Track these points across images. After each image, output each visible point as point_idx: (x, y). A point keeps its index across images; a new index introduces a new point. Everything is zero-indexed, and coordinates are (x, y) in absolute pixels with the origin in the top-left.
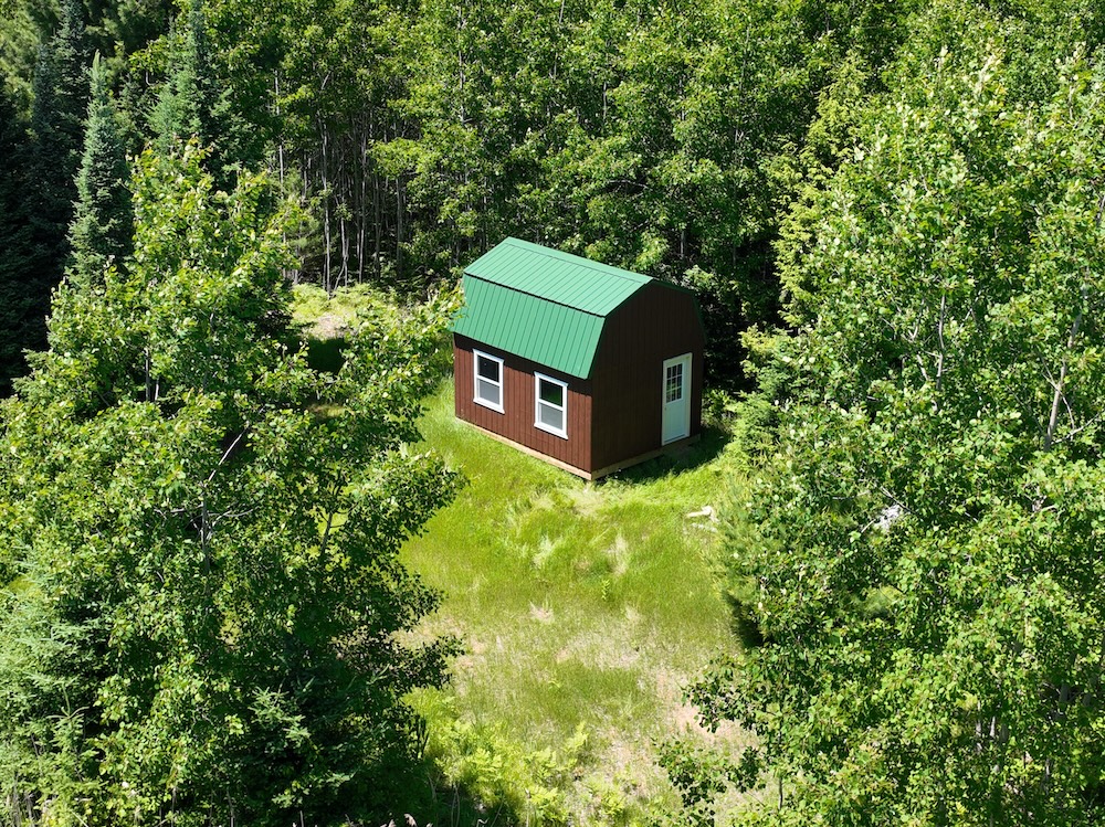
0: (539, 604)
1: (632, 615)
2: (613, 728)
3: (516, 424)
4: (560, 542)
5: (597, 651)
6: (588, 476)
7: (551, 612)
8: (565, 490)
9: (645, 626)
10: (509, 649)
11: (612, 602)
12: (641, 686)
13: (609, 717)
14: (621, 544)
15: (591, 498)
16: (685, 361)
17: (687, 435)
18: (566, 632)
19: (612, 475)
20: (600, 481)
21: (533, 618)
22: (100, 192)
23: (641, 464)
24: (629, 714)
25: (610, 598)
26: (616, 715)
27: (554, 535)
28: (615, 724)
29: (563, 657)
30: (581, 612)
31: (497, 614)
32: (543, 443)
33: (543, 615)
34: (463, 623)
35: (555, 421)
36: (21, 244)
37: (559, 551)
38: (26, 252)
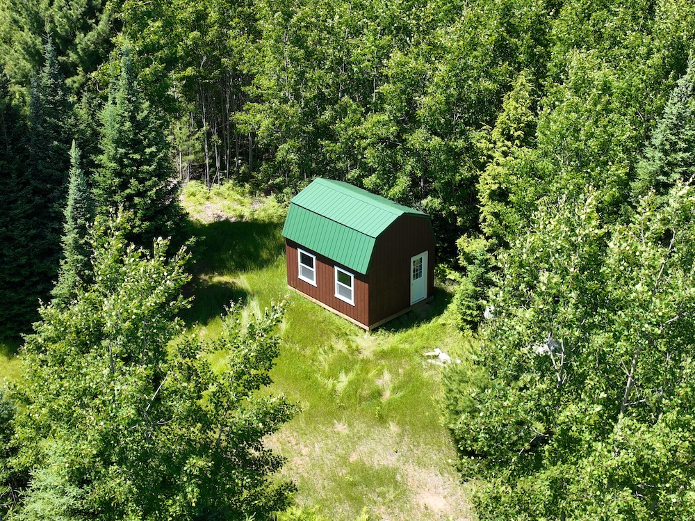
0: (340, 420)
1: (393, 428)
2: (382, 507)
3: (323, 293)
4: (351, 376)
5: (373, 453)
6: (367, 328)
7: (346, 426)
8: (353, 337)
9: (401, 435)
10: (323, 452)
11: (382, 419)
12: (398, 478)
13: (380, 499)
14: (387, 376)
15: (369, 342)
16: (424, 256)
17: (426, 297)
18: (356, 439)
19: (381, 326)
20: (374, 331)
21: (335, 430)
22: (79, 221)
23: (398, 318)
24: (392, 497)
25: (381, 417)
26: (384, 498)
27: (347, 371)
28: (384, 504)
29: (354, 458)
30: (364, 425)
31: (315, 427)
32: (340, 306)
33: (341, 428)
34: (295, 434)
35: (347, 295)
36: (26, 197)
37: (351, 383)
38: (29, 201)
